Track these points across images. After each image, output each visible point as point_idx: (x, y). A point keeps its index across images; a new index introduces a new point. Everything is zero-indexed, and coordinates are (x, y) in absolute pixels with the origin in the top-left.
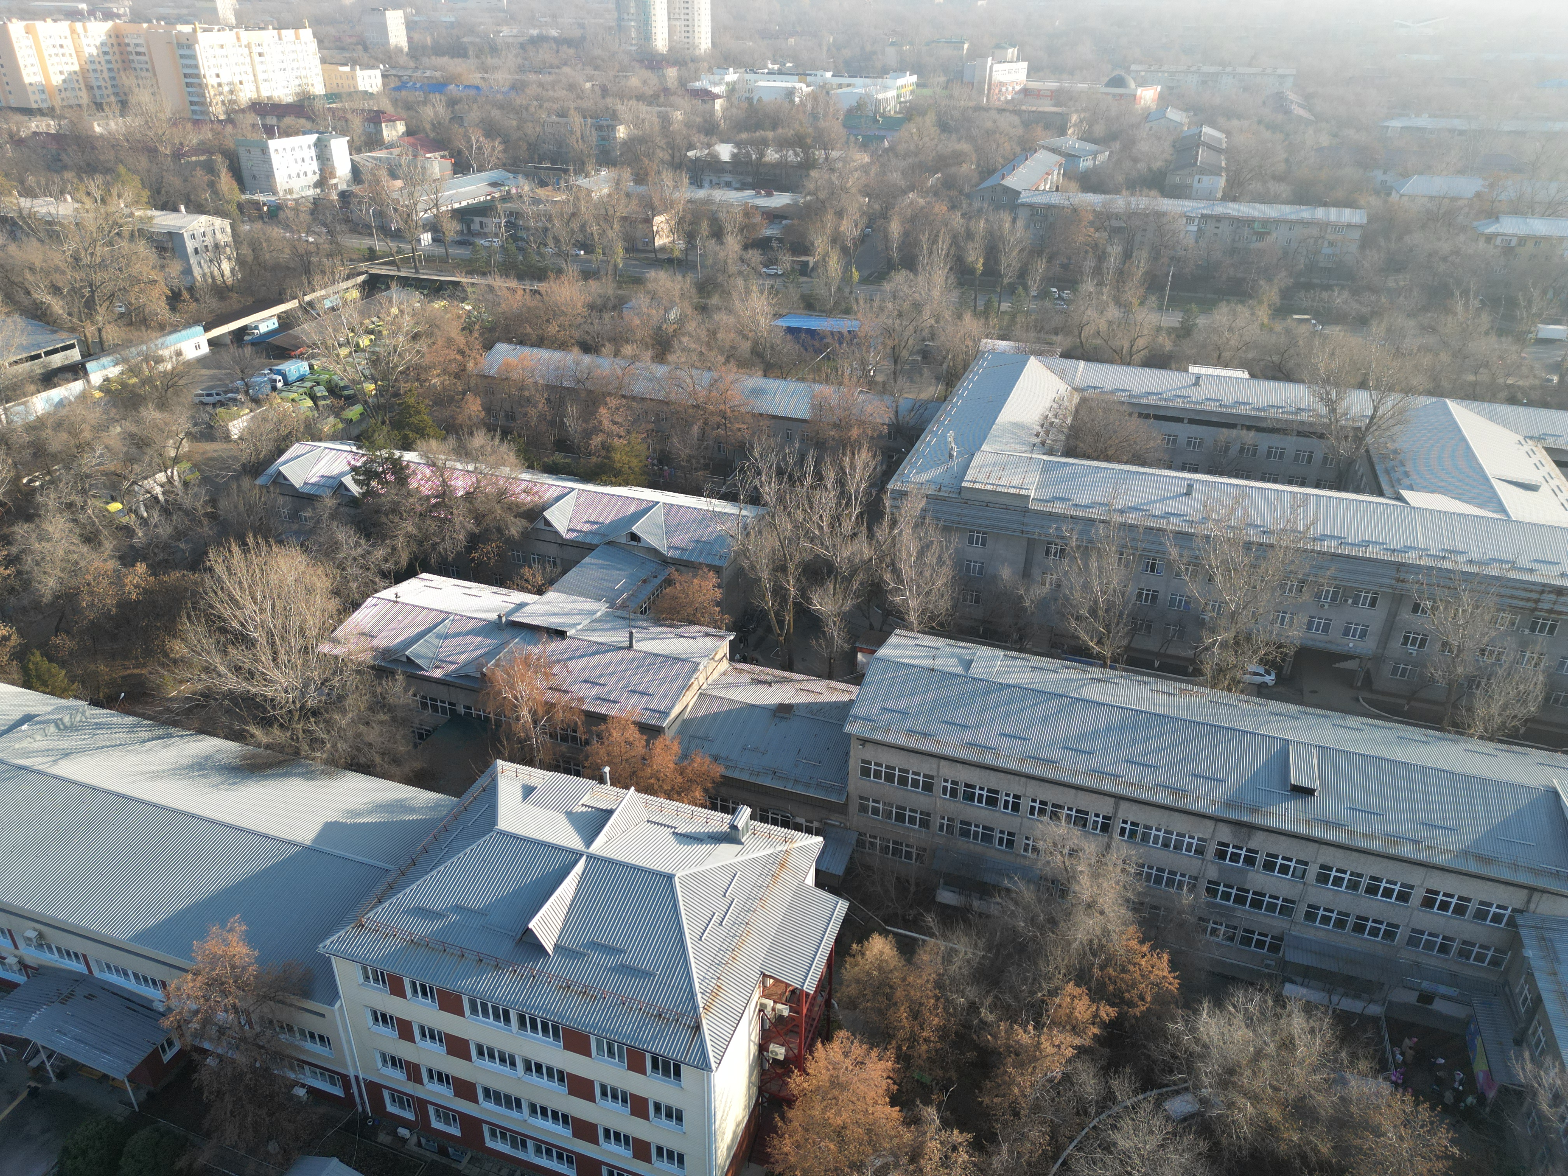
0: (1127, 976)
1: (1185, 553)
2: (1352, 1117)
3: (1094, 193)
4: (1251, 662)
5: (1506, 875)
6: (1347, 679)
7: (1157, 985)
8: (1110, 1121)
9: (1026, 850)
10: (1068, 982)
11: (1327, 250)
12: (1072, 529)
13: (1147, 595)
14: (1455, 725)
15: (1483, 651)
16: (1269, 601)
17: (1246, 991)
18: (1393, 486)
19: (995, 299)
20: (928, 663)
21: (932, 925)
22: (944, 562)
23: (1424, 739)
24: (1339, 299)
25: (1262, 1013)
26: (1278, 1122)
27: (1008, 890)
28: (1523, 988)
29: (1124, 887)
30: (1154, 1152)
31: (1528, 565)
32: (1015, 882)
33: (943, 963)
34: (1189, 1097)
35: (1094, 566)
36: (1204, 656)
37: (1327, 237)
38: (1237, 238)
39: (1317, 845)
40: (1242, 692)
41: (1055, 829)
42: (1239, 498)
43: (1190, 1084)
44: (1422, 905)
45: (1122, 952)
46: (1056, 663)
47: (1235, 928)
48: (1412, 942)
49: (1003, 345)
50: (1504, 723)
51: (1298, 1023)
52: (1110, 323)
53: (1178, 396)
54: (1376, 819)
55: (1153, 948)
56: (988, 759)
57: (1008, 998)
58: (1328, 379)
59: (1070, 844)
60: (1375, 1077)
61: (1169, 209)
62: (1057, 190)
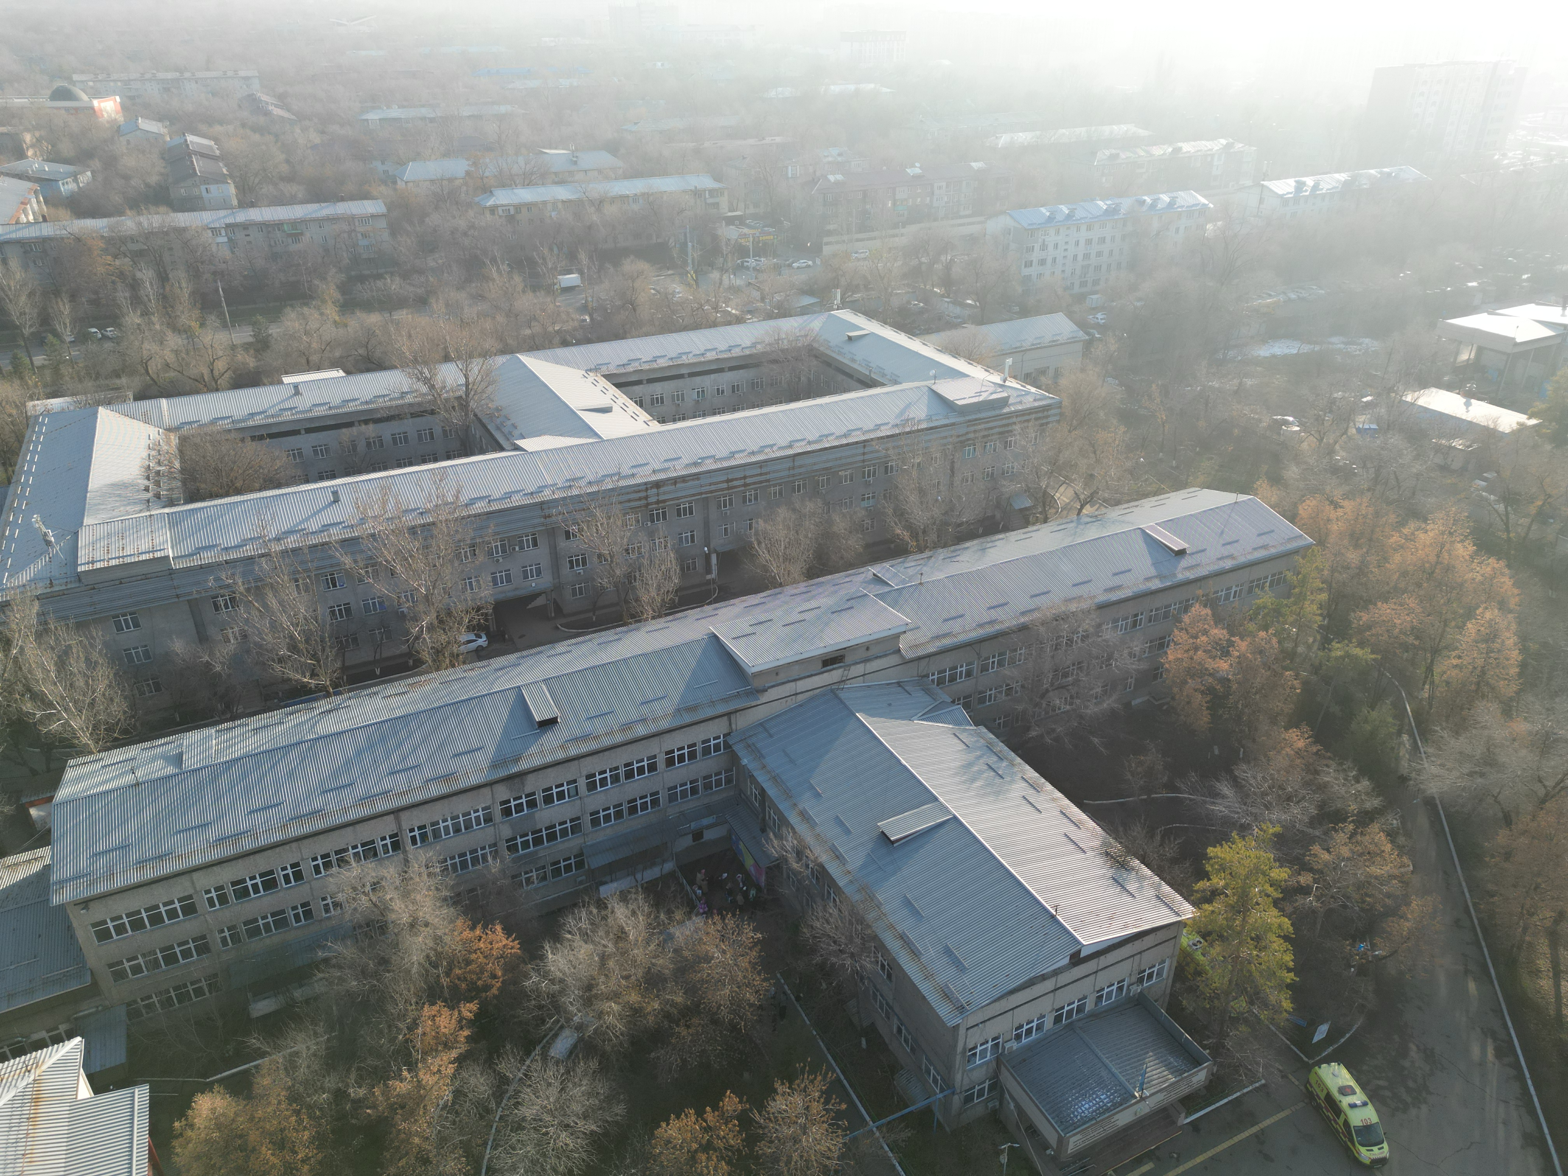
0: (473, 967)
1: (359, 557)
2: (687, 960)
3: (93, 218)
4: (460, 633)
5: (709, 712)
6: (541, 614)
7: (502, 957)
8: (513, 1101)
9: (327, 910)
10: (422, 1008)
11: (363, 242)
12: (233, 575)
13: (340, 610)
14: (633, 616)
15: (627, 550)
16: (452, 574)
17: (573, 913)
18: (508, 440)
19: (22, 355)
20: (129, 779)
21: (258, 1045)
22: (96, 663)
23: (616, 637)
24: (394, 285)
25: (592, 924)
26: (639, 1003)
27: (326, 961)
28: (751, 789)
29: (437, 889)
30: (557, 1100)
31: (630, 472)
32: (330, 948)
33: (288, 1074)
34: (567, 1032)
35: (273, 603)
36: (419, 646)
37: (358, 229)
38: (273, 243)
39: (576, 762)
40: (464, 663)
41: (348, 874)
42: (385, 490)
43: (562, 1021)
44: (667, 766)
45: (459, 948)
46: (277, 714)
47: (544, 867)
48: (672, 798)
49: (56, 403)
50: (663, 600)
51: (620, 913)
52: (176, 352)
53: (285, 410)
54: (610, 717)
55: (485, 927)
56: (247, 844)
57: (371, 1061)
58: (416, 359)
59: (369, 880)
60: (690, 919)
61: (188, 224)
62: (45, 219)
